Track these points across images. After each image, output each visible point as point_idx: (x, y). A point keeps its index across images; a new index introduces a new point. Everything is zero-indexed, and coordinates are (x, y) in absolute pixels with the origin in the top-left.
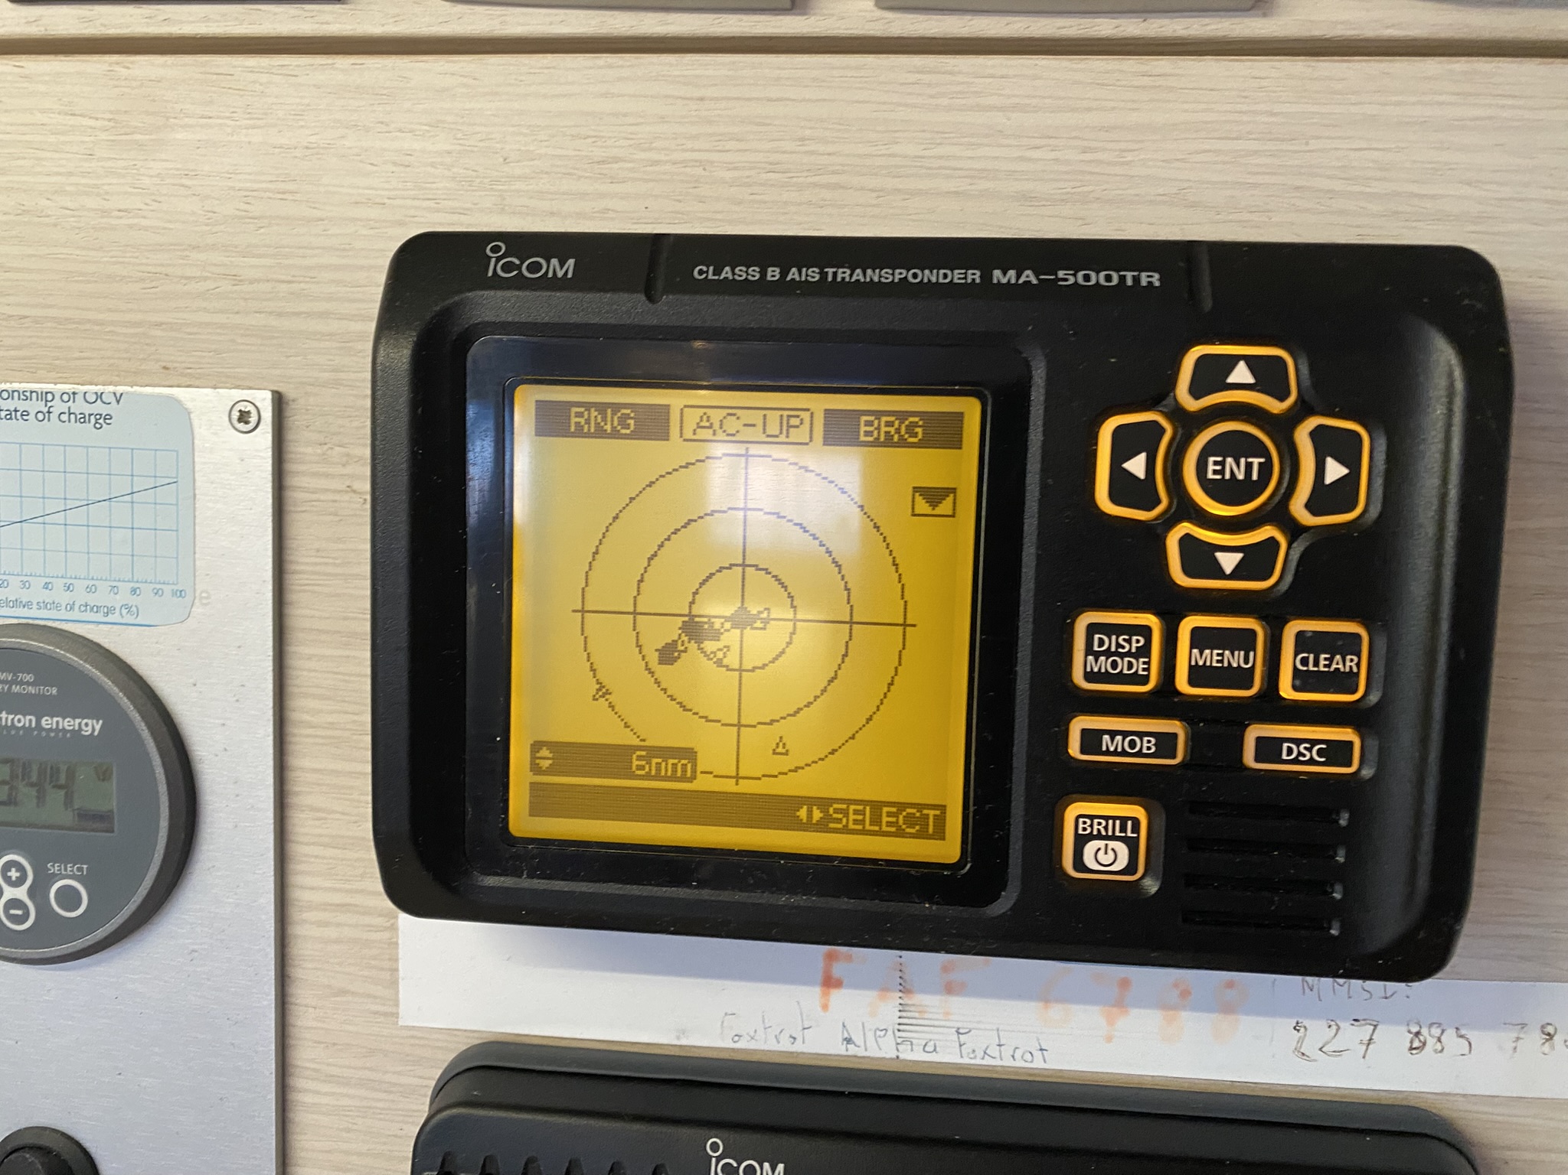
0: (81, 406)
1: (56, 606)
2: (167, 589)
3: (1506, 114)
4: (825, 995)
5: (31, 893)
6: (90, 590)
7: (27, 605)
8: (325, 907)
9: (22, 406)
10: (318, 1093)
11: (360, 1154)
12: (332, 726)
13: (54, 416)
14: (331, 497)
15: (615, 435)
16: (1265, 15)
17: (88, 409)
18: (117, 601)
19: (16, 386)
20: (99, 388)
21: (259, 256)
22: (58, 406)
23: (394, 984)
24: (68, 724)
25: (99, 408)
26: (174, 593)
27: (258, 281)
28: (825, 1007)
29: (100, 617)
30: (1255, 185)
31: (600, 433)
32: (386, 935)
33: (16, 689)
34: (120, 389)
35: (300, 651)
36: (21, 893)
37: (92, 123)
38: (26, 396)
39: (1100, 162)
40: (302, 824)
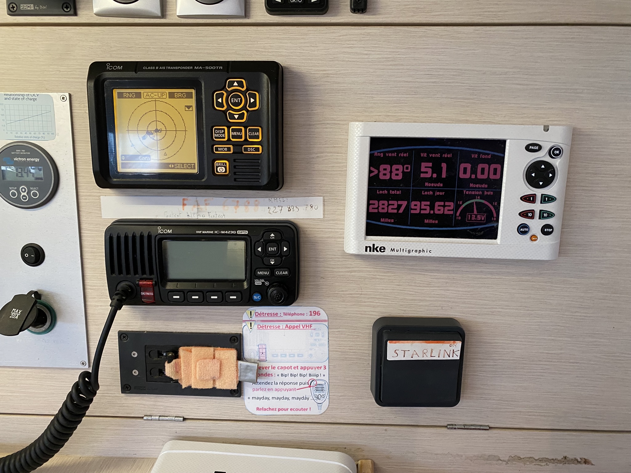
0: (30, 97)
1: (28, 137)
2: (50, 133)
3: (291, 36)
4: (183, 207)
5: (27, 193)
6: (34, 134)
7: (22, 137)
8: (86, 196)
9: (18, 97)
10: (87, 233)
11: (96, 245)
12: (85, 159)
13: (25, 99)
14: (82, 114)
15: (132, 98)
16: (248, 19)
17: (32, 97)
18: (40, 136)
19: (17, 93)
20: (34, 93)
21: (64, 67)
22: (26, 97)
23: (100, 210)
24: (32, 160)
25: (34, 97)
26: (52, 134)
27: (64, 71)
28: (183, 209)
29: (37, 139)
30: (249, 50)
31: (129, 98)
32: (98, 200)
33: (21, 153)
34: (38, 93)
35: (77, 144)
36: (25, 194)
37: (29, 40)
38: (19, 95)
39: (221, 46)
40: (80, 179)
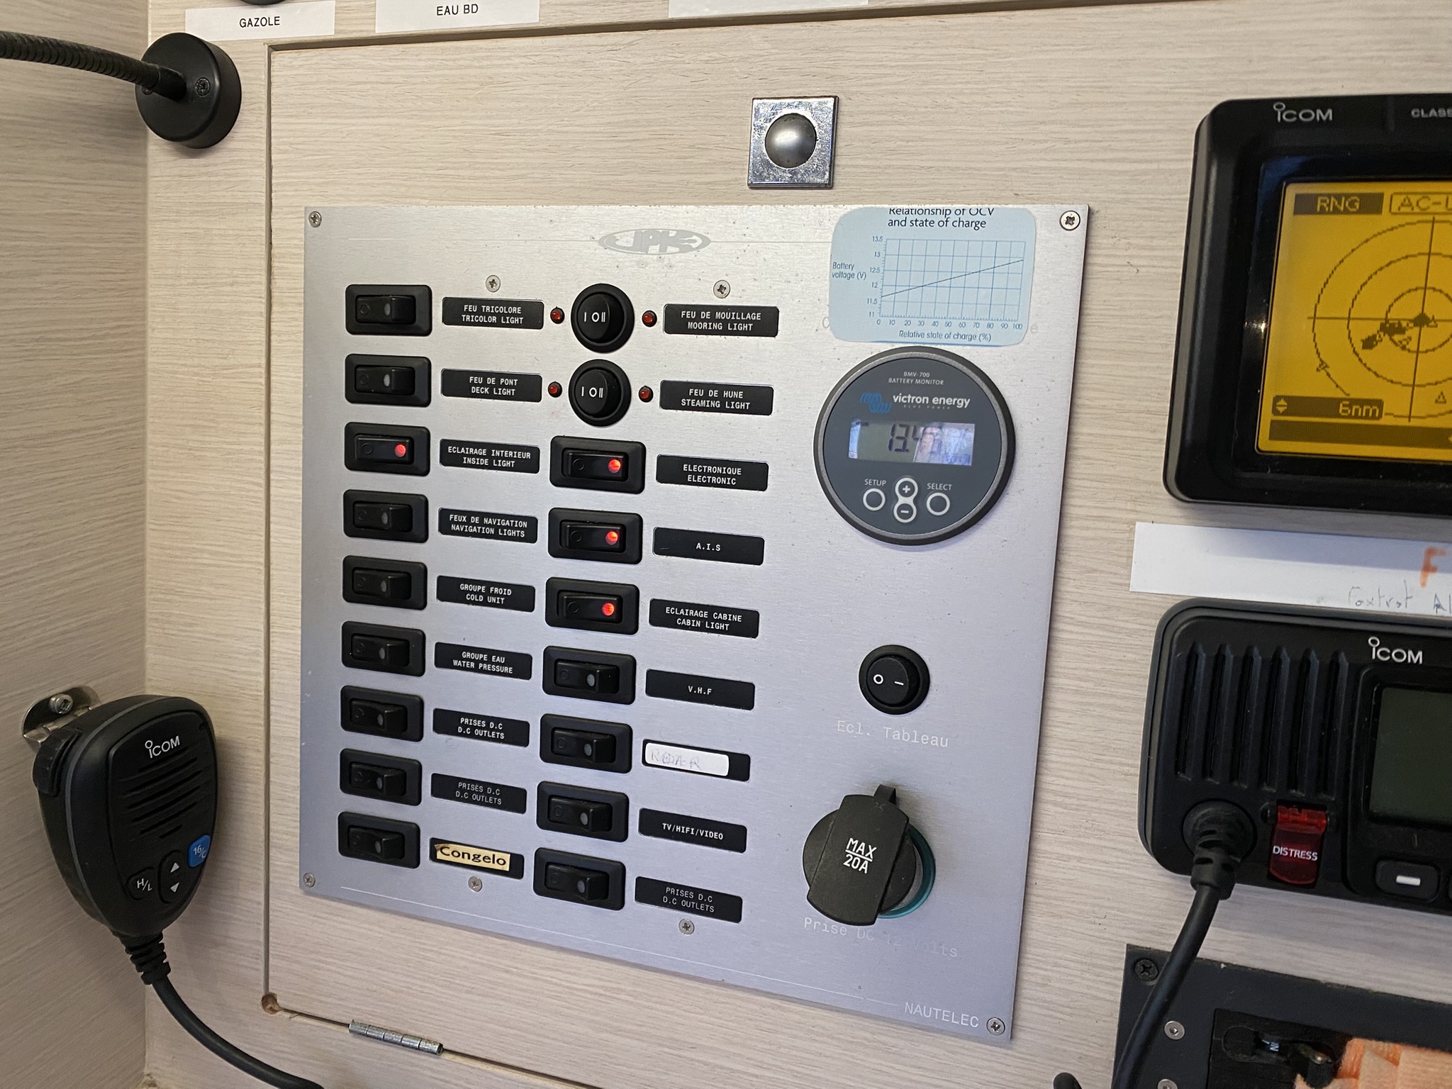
0: (966, 217)
1: (939, 336)
2: (1011, 324)
4: (1424, 577)
5: (915, 501)
6: (961, 325)
7: (922, 335)
8: (1087, 518)
9: (930, 218)
11: (1096, 671)
12: (1104, 407)
13: (950, 224)
14: (1116, 269)
15: (1346, 212)
17: (971, 219)
18: (978, 331)
19: (927, 206)
20: (979, 206)
21: (1083, 126)
22: (953, 217)
23: (1129, 566)
24: (949, 401)
25: (979, 218)
26: (1015, 326)
27: (1080, 141)
28: (1423, 584)
29: (966, 341)
31: (1336, 211)
32: (1127, 535)
33: (918, 382)
34: (991, 207)
35: (1088, 361)
36: (909, 501)
37: (985, 52)
38: (934, 212)
40: (1078, 467)
